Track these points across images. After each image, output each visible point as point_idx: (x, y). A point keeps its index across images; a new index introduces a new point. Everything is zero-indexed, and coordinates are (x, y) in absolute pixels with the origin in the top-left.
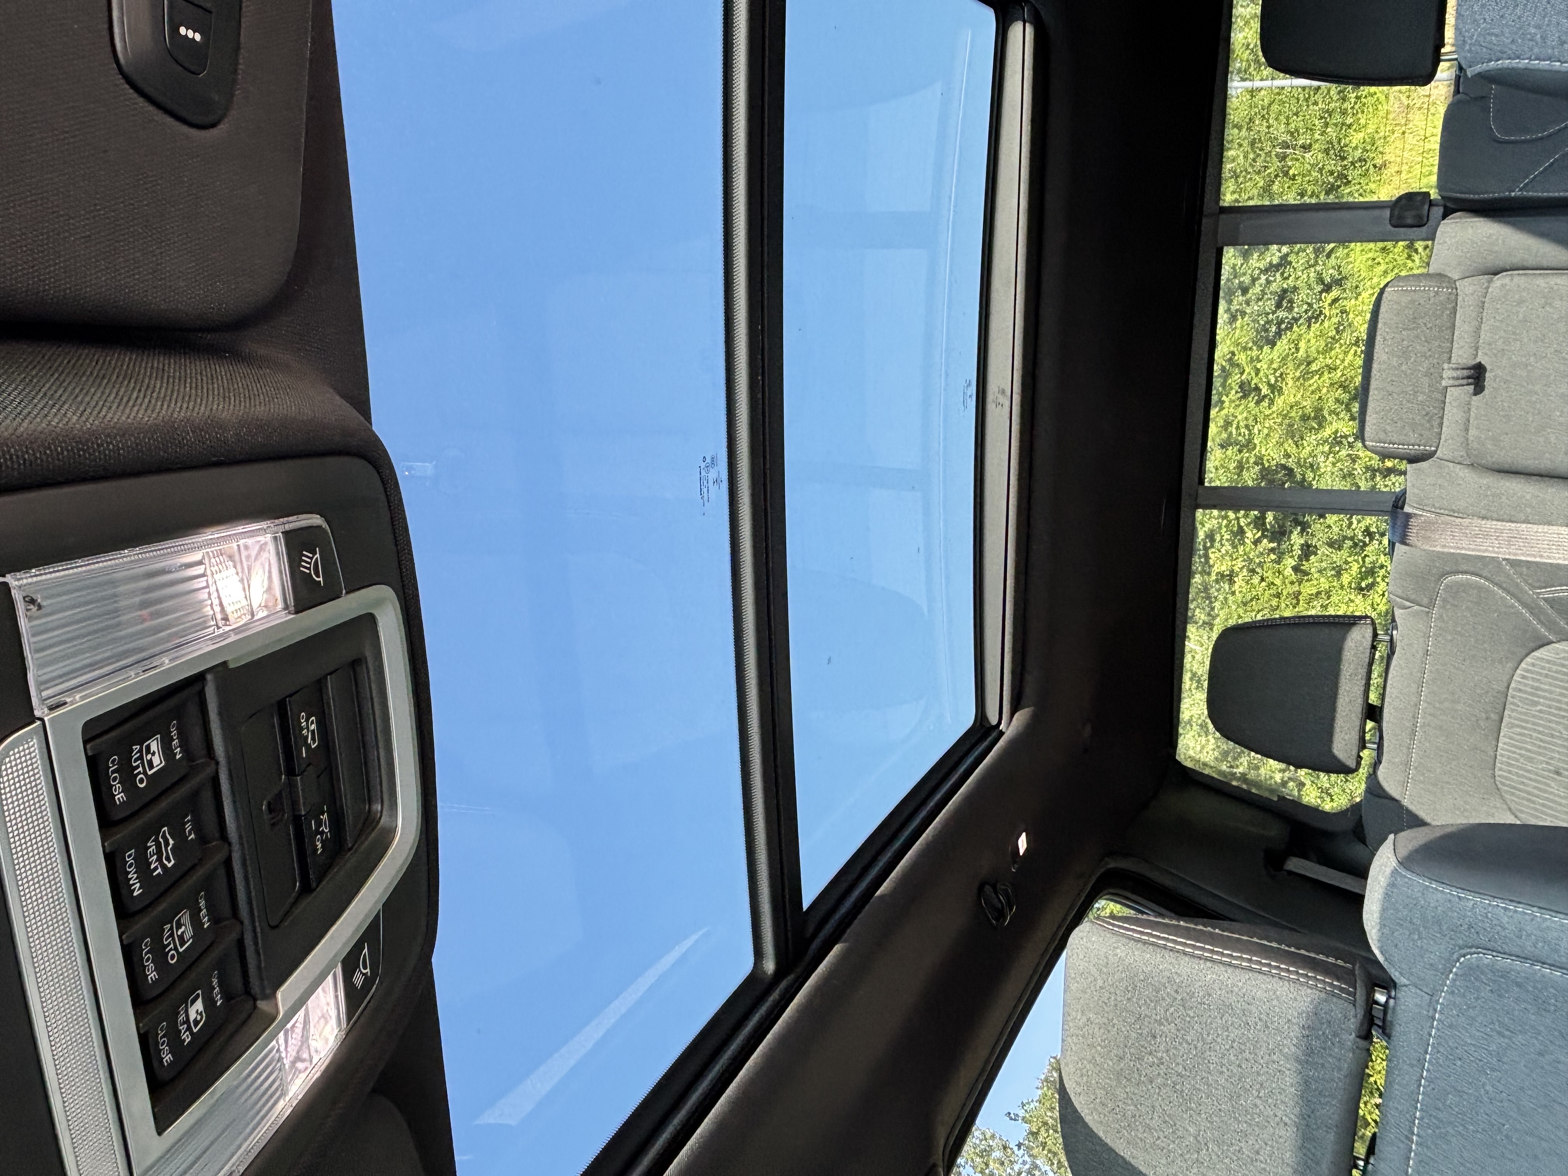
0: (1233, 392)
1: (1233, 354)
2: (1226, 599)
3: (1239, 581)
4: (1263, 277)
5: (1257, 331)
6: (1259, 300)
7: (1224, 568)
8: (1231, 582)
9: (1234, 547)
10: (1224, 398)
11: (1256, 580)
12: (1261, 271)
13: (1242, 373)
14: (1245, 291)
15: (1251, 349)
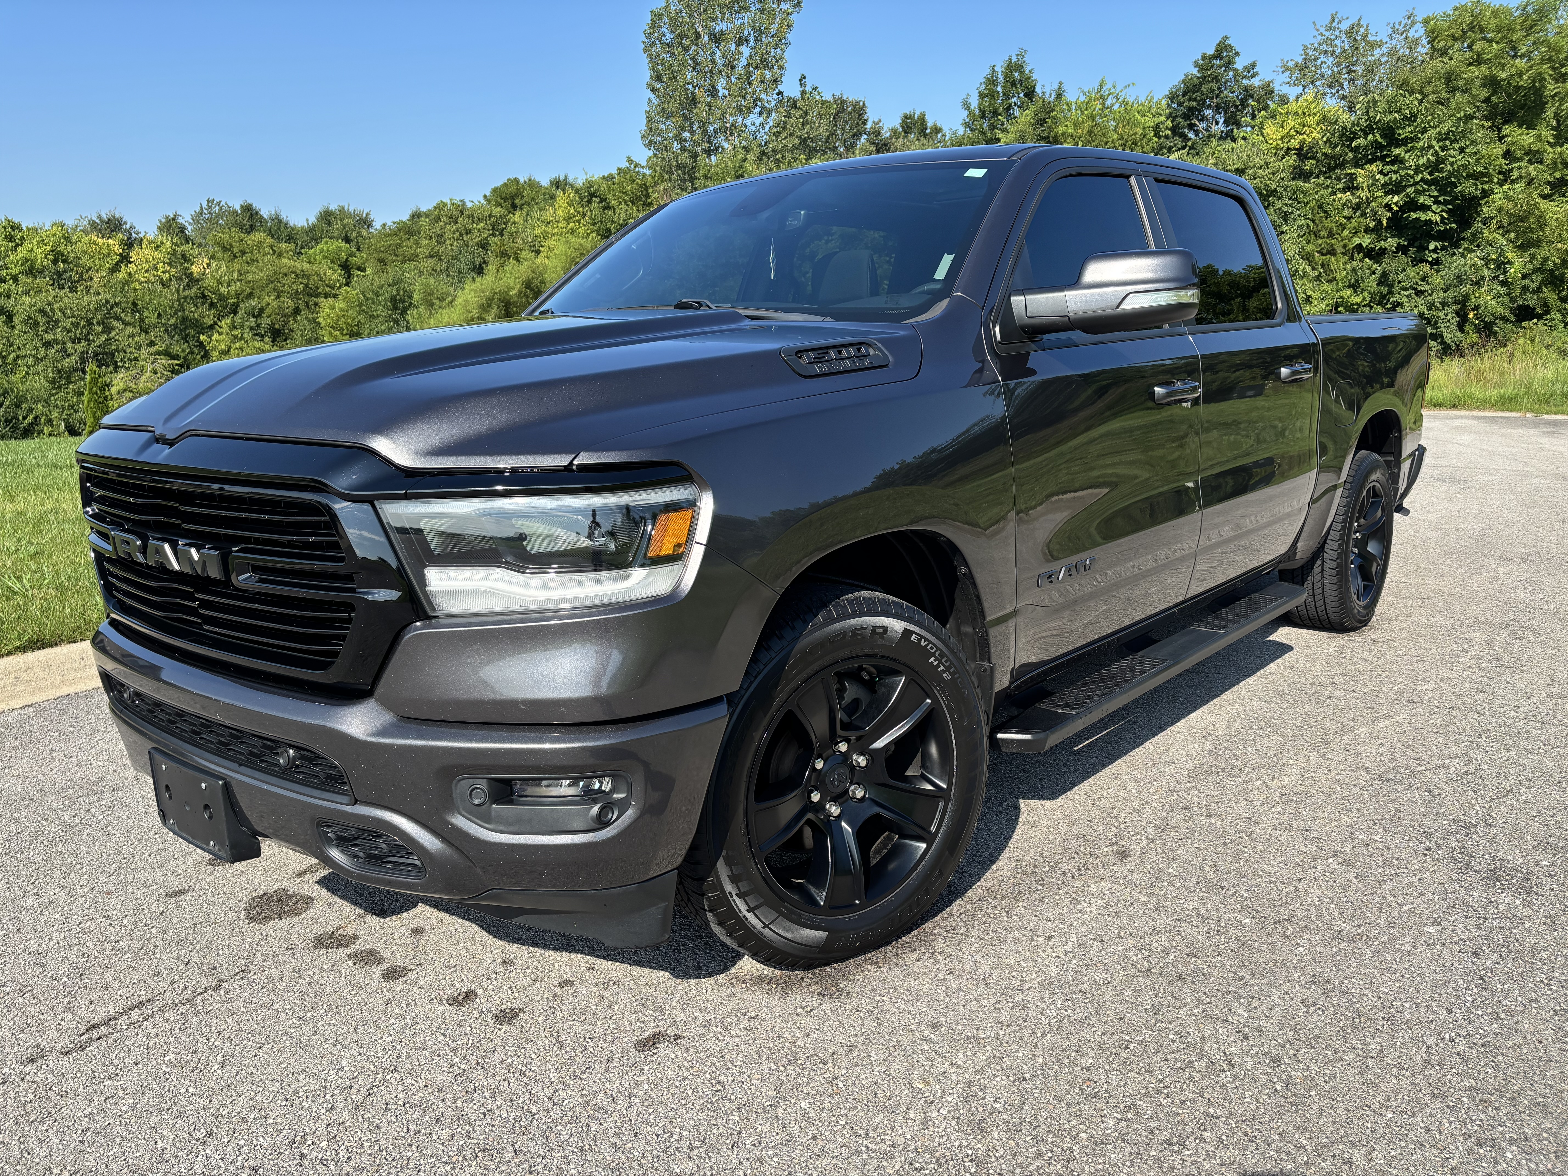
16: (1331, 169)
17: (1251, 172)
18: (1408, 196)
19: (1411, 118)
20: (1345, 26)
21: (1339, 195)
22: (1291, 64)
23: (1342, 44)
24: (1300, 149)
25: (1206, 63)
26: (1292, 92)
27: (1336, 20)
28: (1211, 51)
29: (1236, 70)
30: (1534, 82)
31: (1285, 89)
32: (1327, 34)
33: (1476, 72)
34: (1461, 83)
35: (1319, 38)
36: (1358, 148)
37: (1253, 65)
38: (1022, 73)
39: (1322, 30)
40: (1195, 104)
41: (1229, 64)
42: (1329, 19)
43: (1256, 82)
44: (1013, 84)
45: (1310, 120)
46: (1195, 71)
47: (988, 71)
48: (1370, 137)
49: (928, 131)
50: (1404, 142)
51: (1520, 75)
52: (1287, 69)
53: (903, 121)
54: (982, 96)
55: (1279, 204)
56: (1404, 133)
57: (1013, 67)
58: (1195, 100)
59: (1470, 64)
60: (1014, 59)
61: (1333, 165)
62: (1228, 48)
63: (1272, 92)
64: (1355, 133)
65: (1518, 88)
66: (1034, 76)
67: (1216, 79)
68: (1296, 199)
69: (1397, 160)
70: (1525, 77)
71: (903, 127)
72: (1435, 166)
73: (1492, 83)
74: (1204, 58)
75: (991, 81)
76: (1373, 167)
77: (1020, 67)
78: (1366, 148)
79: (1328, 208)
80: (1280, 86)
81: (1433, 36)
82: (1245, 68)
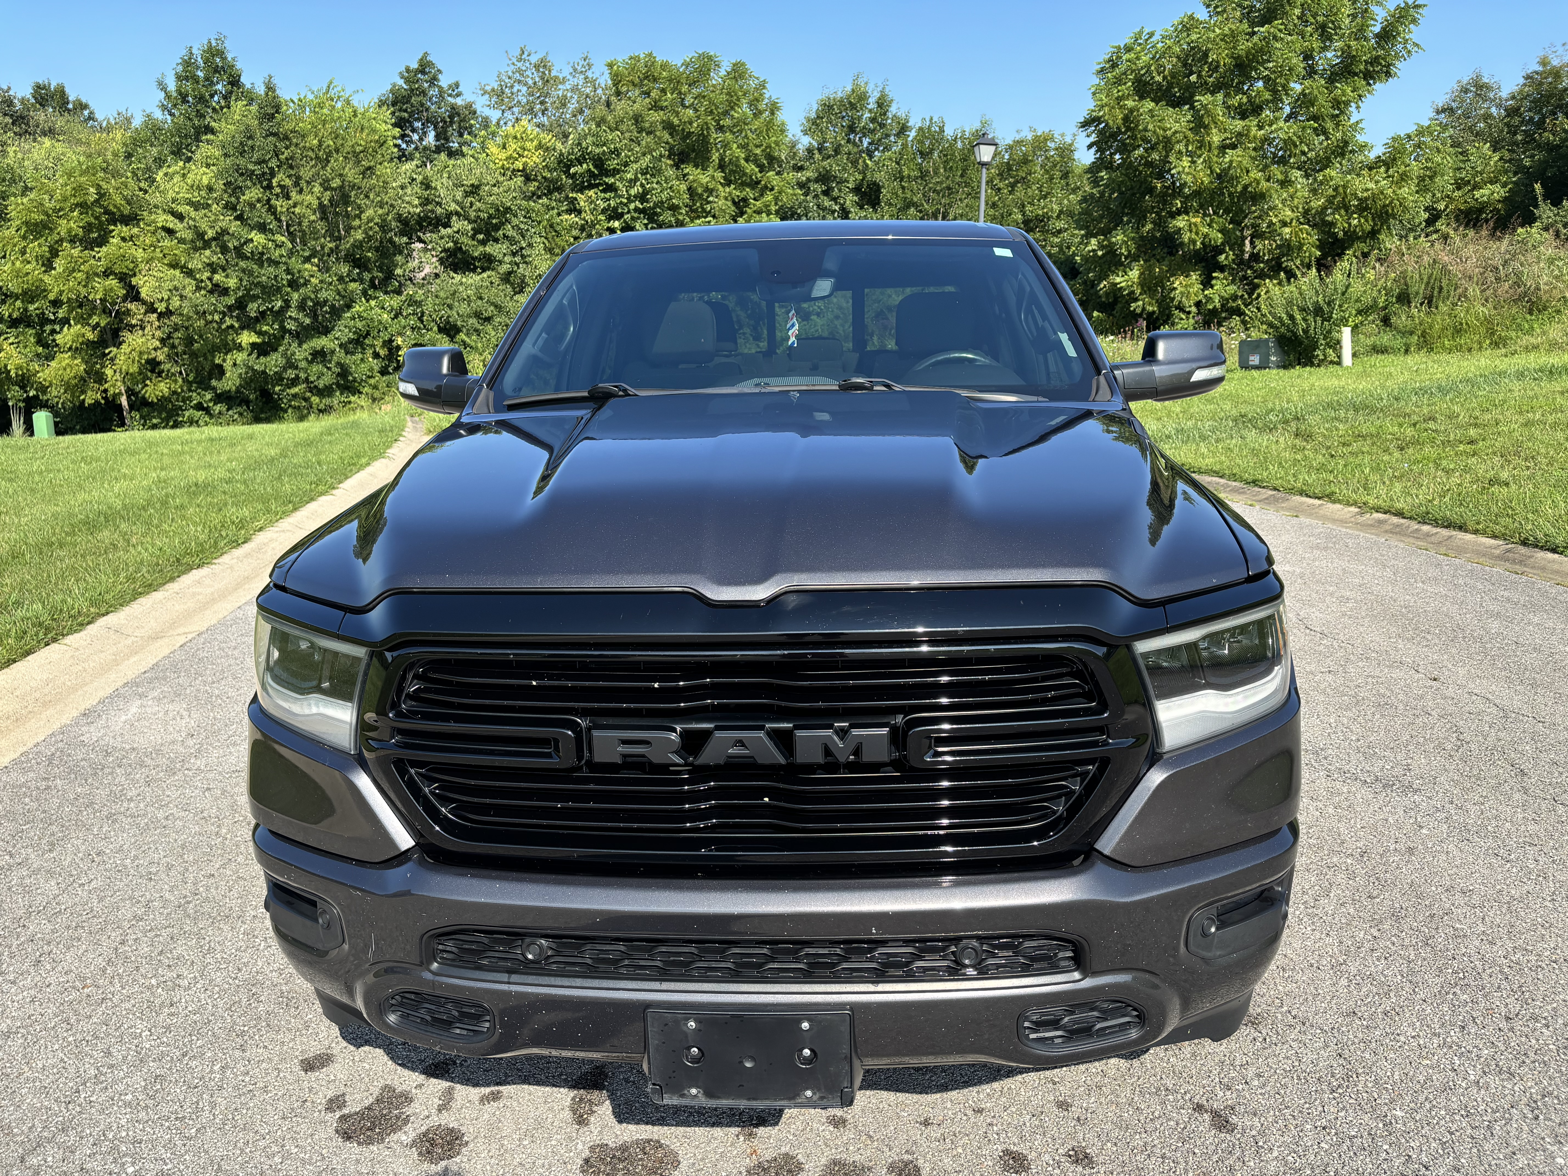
0: (738, 193)
1: (772, 189)
2: (553, 208)
3: (572, 218)
4: (837, 208)
5: (792, 207)
6: (818, 206)
7: (582, 203)
8: (569, 212)
9: (604, 211)
10: (733, 186)
11: (575, 233)
12: (842, 205)
13: (755, 199)
14: (826, 193)
15: (776, 204)
16: (550, 192)
17: (487, 188)
18: (625, 221)
19: (616, 152)
20: (534, 59)
21: (566, 217)
22: (488, 88)
23: (531, 76)
24: (524, 170)
25: (410, 76)
26: (494, 115)
27: (526, 53)
28: (415, 65)
29: (440, 87)
30: (702, 129)
31: (487, 112)
32: (519, 64)
33: (656, 117)
34: (647, 125)
35: (512, 67)
36: (575, 174)
37: (457, 85)
38: (224, 59)
39: (514, 60)
40: (406, 115)
41: (433, 81)
42: (519, 52)
43: (459, 101)
44: (216, 70)
45: (528, 144)
46: (401, 82)
47: (184, 52)
48: (585, 166)
49: (70, 106)
50: (615, 172)
51: (691, 123)
52: (485, 92)
53: (36, 91)
54: (179, 78)
55: (515, 222)
56: (613, 163)
57: (214, 53)
58: (405, 111)
59: (650, 109)
60: (214, 44)
61: (552, 188)
62: (430, 64)
63: (475, 113)
64: (571, 161)
65: (690, 134)
66: (239, 65)
67: (424, 93)
68: (530, 218)
69: (610, 188)
70: (695, 125)
71: (36, 99)
72: (642, 197)
73: (669, 126)
74: (408, 70)
75: (188, 63)
76: (591, 193)
77: (221, 53)
78: (581, 175)
79: (558, 228)
80: (483, 107)
81: (617, 80)
82: (450, 86)
